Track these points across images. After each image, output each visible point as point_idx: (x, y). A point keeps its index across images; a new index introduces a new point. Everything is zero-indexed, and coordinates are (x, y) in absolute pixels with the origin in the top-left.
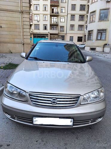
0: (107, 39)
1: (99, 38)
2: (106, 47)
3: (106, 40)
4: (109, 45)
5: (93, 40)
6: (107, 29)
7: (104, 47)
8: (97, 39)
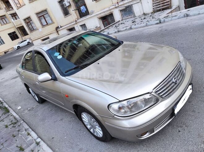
0: (54, 20)
1: (45, 23)
2: (60, 30)
3: (54, 23)
4: (61, 27)
5: (39, 28)
6: (47, 8)
7: (57, 32)
8: (43, 26)
